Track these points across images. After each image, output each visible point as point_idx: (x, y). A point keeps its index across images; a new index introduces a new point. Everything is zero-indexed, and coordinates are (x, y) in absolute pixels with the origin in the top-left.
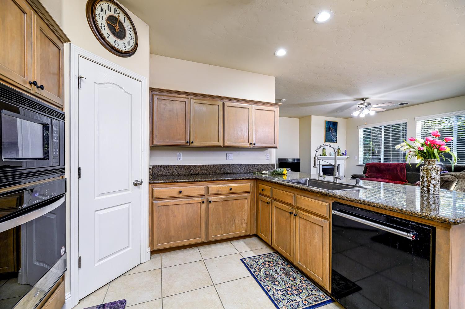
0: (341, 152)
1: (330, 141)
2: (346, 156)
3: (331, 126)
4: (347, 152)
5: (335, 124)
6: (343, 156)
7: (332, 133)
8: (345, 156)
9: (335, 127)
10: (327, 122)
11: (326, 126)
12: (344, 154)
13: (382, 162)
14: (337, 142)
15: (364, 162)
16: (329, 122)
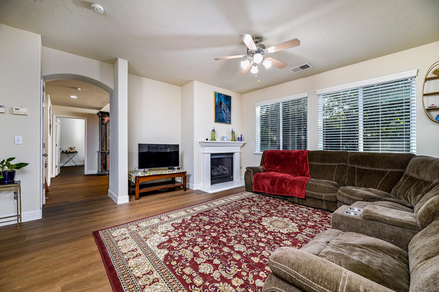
0: (236, 137)
1: (222, 121)
2: (242, 142)
3: (222, 100)
4: (243, 137)
5: (228, 99)
6: (239, 142)
7: (224, 110)
8: (240, 142)
9: (228, 102)
10: (217, 94)
11: (216, 99)
12: (240, 139)
13: (281, 149)
14: (230, 123)
15: (261, 150)
16: (219, 94)
